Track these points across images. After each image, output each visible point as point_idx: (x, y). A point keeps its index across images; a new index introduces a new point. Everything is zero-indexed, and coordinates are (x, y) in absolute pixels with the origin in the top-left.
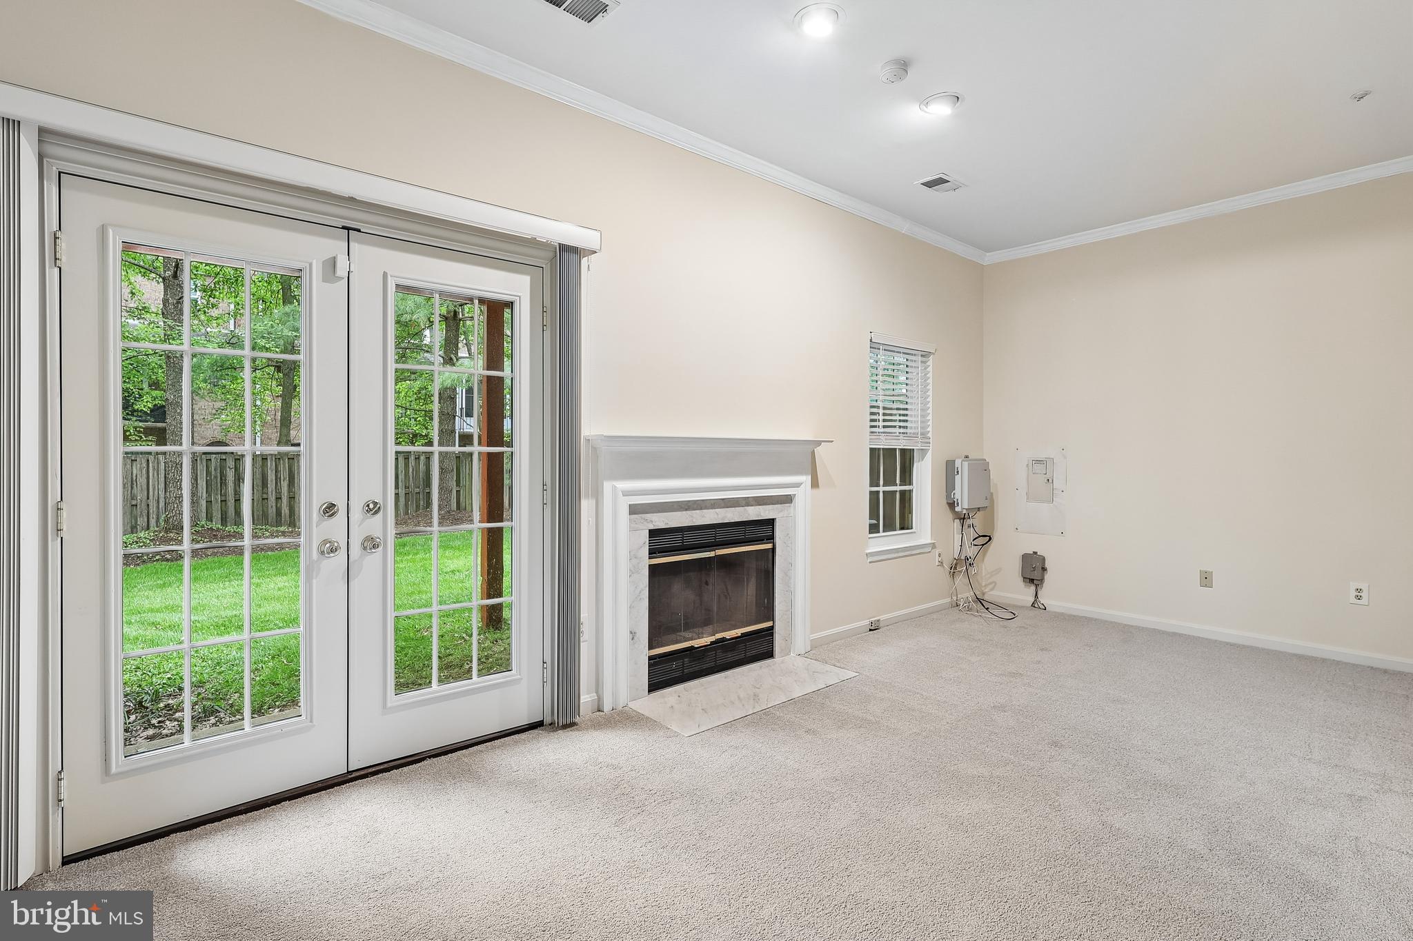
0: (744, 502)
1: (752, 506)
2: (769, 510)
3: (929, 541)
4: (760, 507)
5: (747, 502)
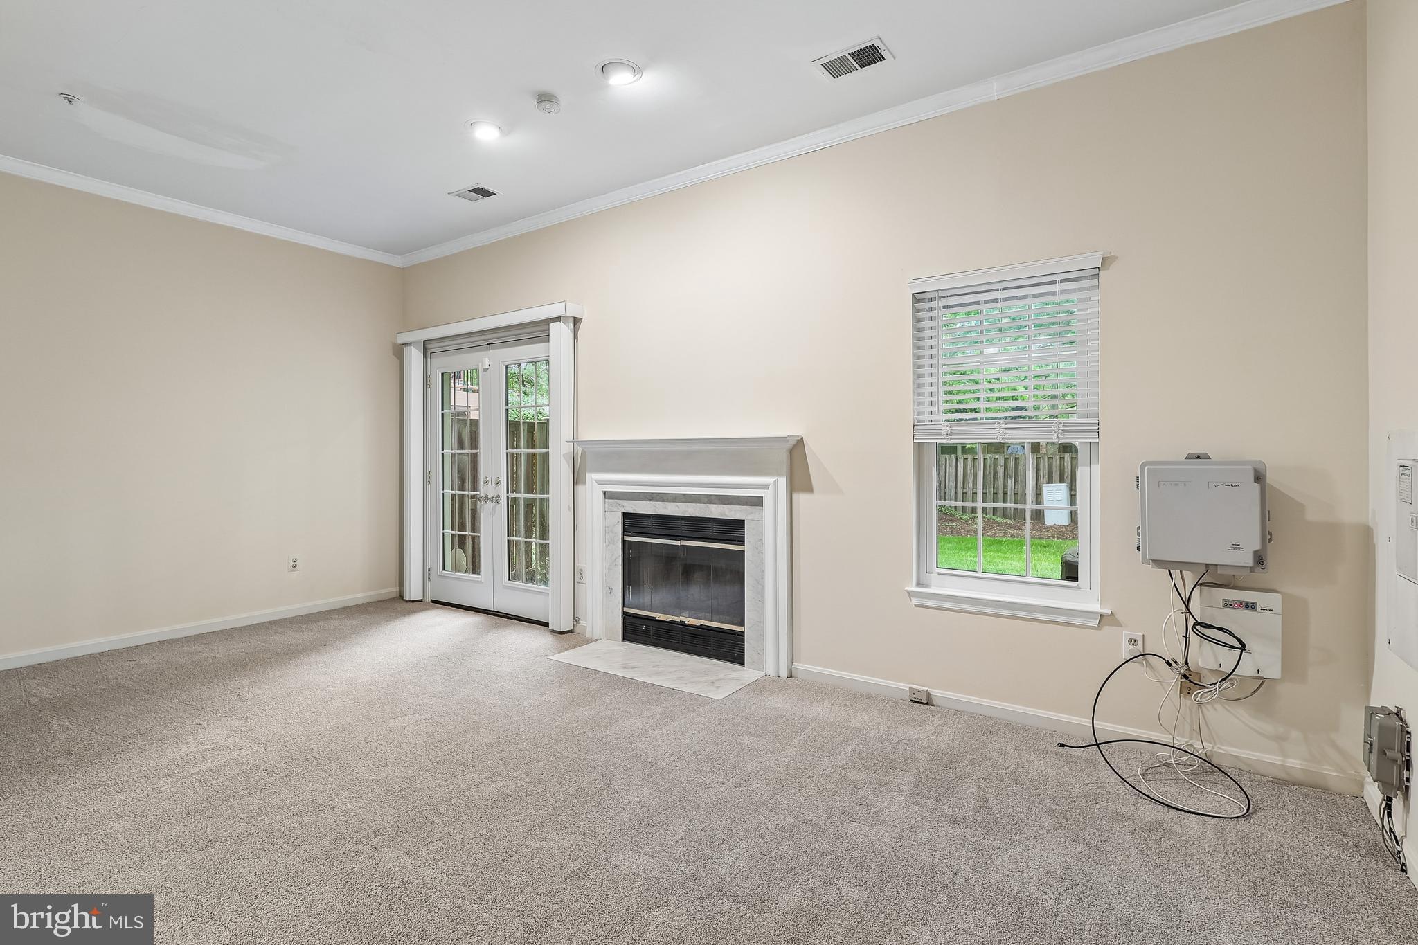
0: (706, 500)
1: (715, 504)
2: (735, 511)
3: (1096, 607)
4: (724, 506)
5: (710, 499)
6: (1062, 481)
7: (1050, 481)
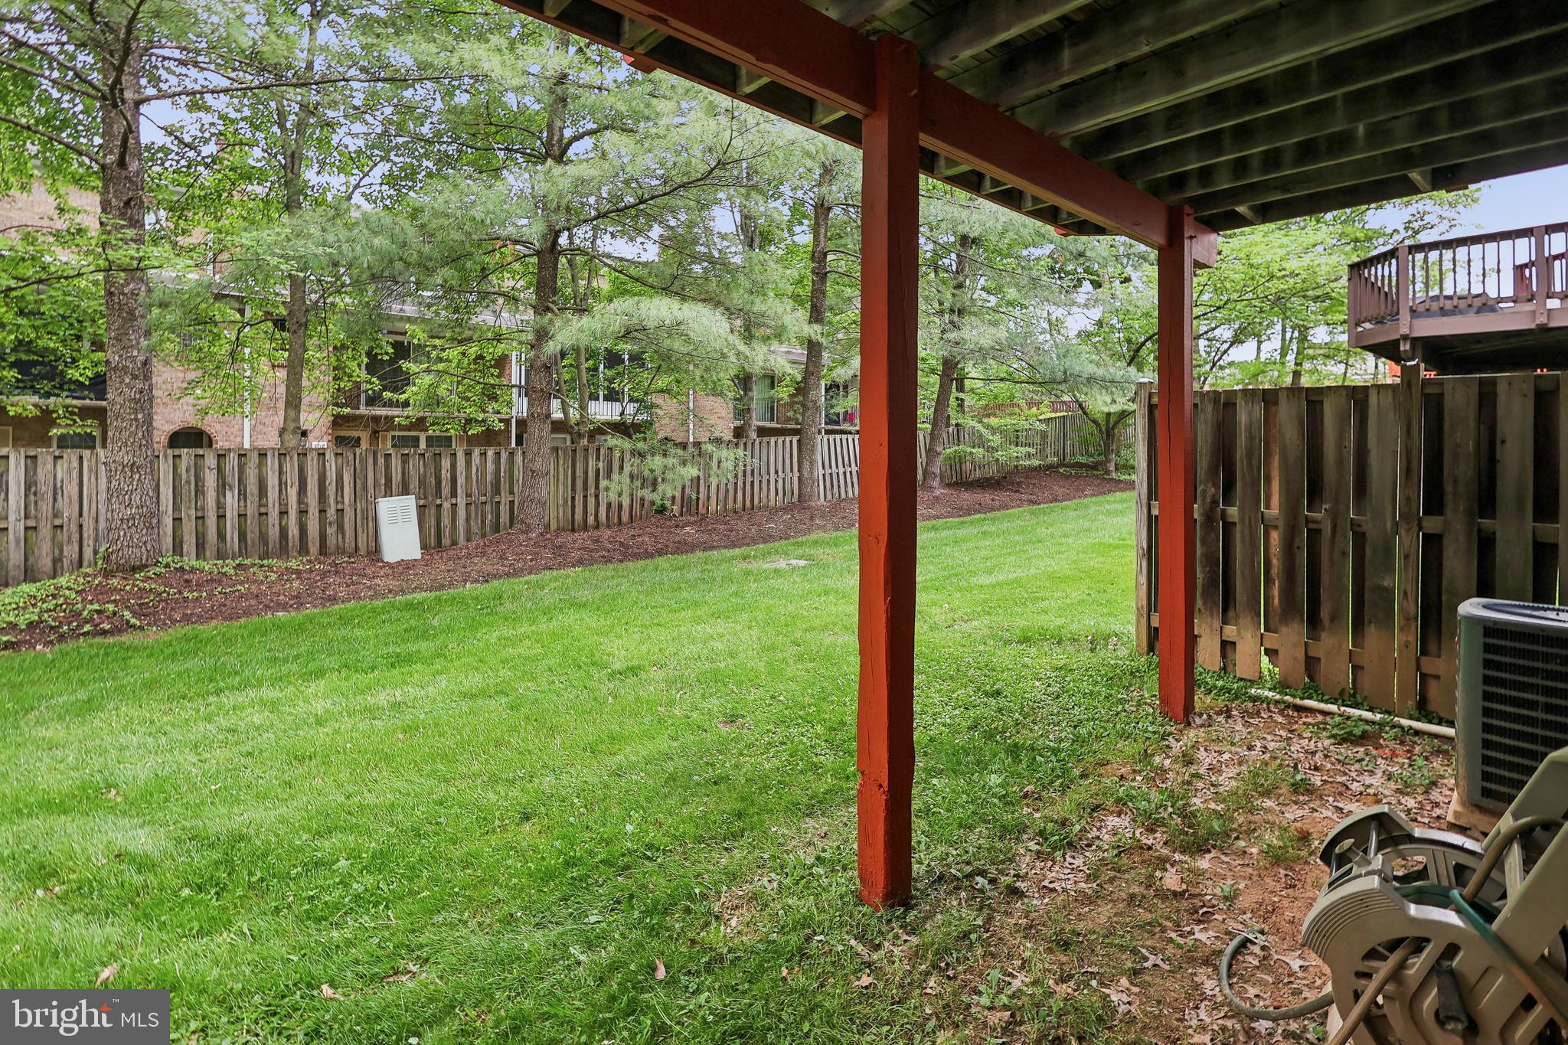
6: (405, 491)
7: (389, 493)
